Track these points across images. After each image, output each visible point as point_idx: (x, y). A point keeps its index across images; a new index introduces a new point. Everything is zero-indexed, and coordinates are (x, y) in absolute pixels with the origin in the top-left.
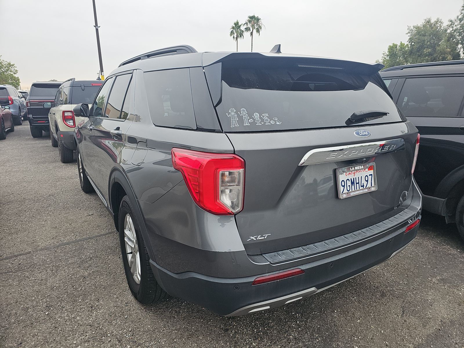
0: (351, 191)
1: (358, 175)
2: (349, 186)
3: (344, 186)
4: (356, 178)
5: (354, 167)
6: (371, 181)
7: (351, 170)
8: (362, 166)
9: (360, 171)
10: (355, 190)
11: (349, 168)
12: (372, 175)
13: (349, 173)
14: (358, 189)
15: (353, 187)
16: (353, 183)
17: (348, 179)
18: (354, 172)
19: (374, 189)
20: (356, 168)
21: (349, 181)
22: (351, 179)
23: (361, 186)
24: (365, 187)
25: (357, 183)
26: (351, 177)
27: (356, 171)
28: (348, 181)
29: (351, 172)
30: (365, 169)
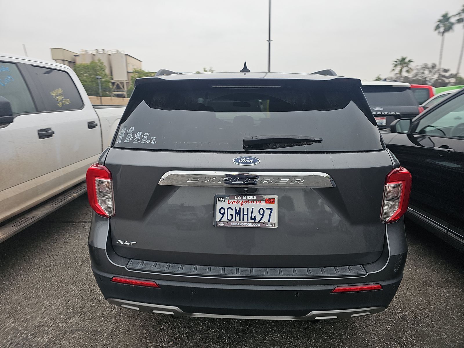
0: (233, 220)
2: (232, 215)
3: (223, 214)
4: (243, 208)
8: (255, 197)
9: (251, 202)
10: (240, 220)
11: (234, 196)
13: (233, 201)
18: (241, 201)
19: (271, 226)
20: (244, 198)
21: (232, 210)
22: (235, 208)
23: (251, 219)
24: (257, 221)
27: (244, 201)
28: (230, 210)
29: (236, 201)
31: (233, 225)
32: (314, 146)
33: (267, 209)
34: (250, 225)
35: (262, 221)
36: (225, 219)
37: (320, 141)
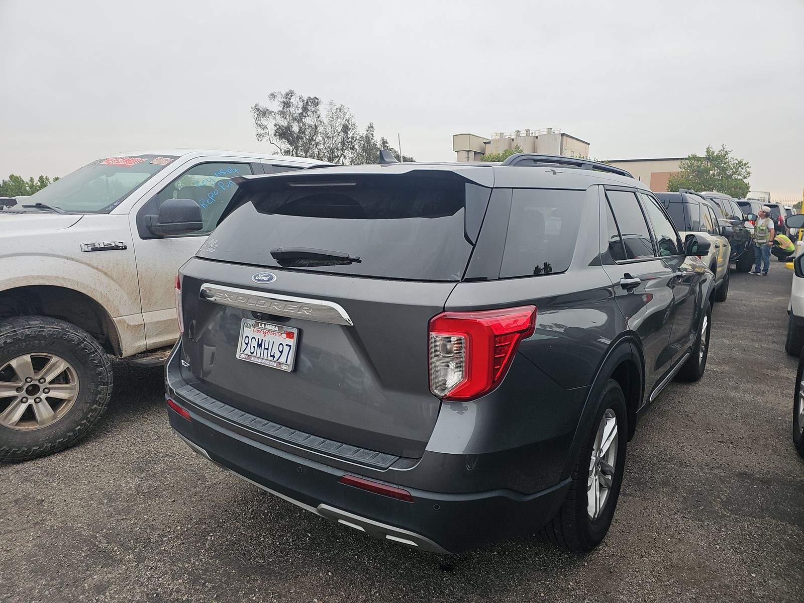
0: (254, 354)
1: (269, 338)
2: (254, 347)
3: (247, 344)
5: (265, 324)
6: (288, 355)
7: (260, 326)
8: (277, 327)
12: (290, 346)
14: (265, 357)
15: (259, 351)
16: (260, 345)
17: (253, 338)
18: (265, 331)
23: (271, 356)
24: (275, 359)
25: (265, 348)
26: (259, 336)
29: (260, 330)
30: (282, 334)
31: (253, 360)
32: (353, 268)
33: (287, 345)
34: (267, 362)
35: (279, 361)
36: (248, 352)
37: (358, 261)
